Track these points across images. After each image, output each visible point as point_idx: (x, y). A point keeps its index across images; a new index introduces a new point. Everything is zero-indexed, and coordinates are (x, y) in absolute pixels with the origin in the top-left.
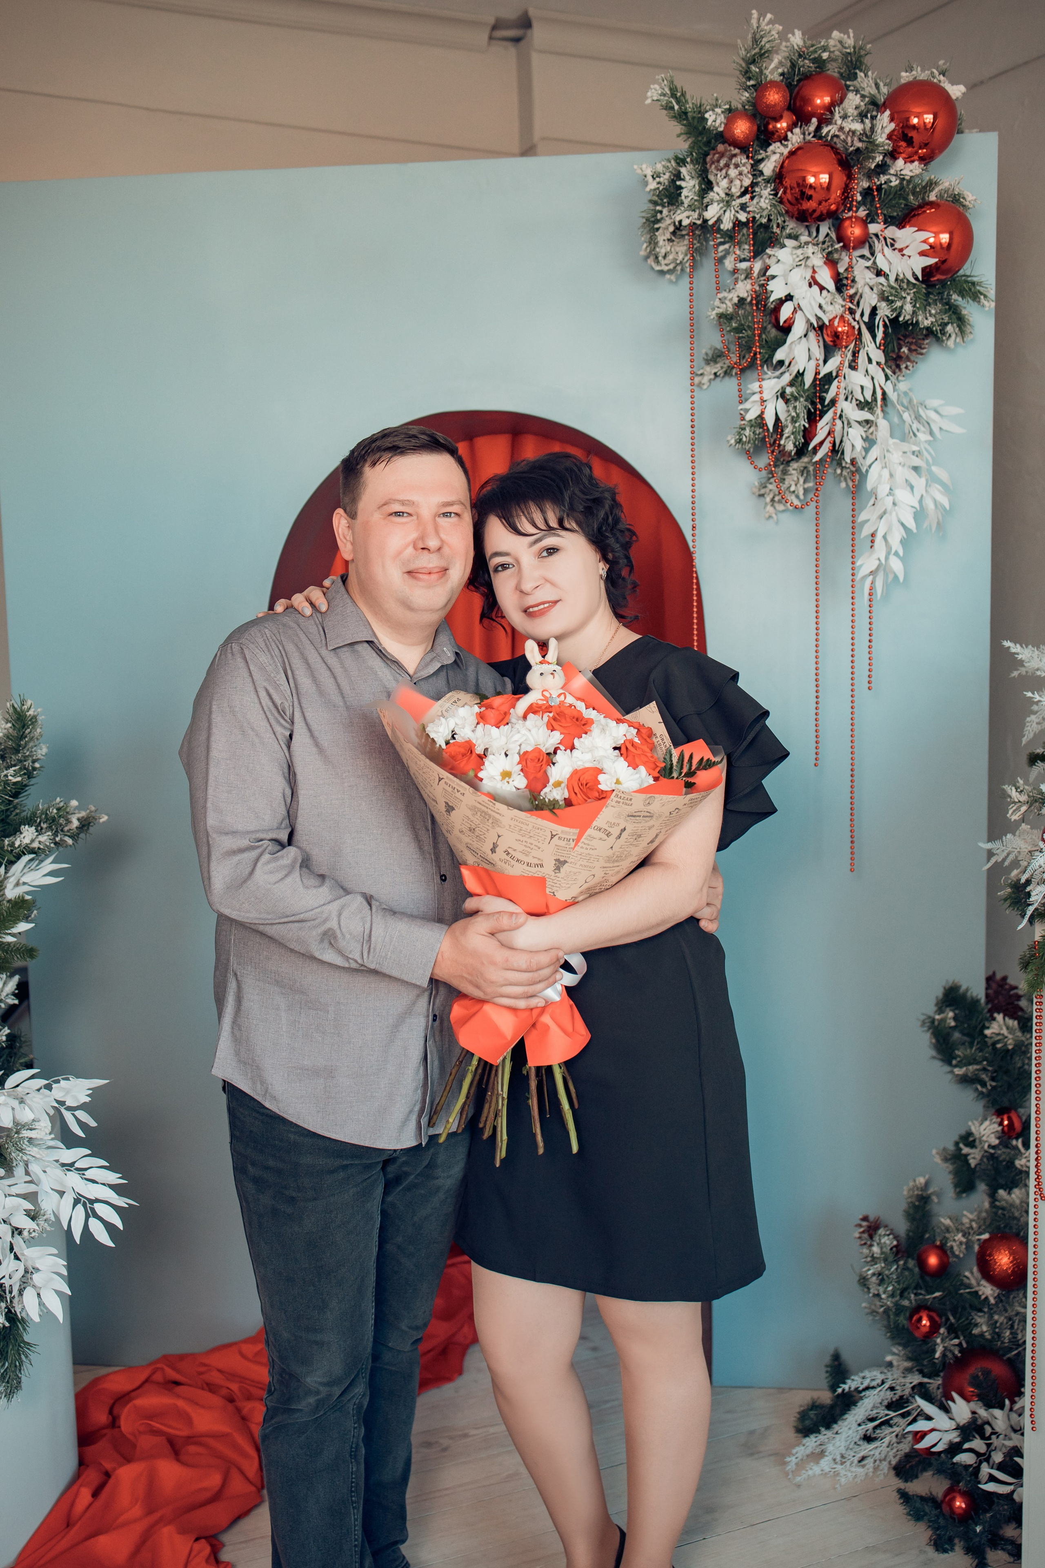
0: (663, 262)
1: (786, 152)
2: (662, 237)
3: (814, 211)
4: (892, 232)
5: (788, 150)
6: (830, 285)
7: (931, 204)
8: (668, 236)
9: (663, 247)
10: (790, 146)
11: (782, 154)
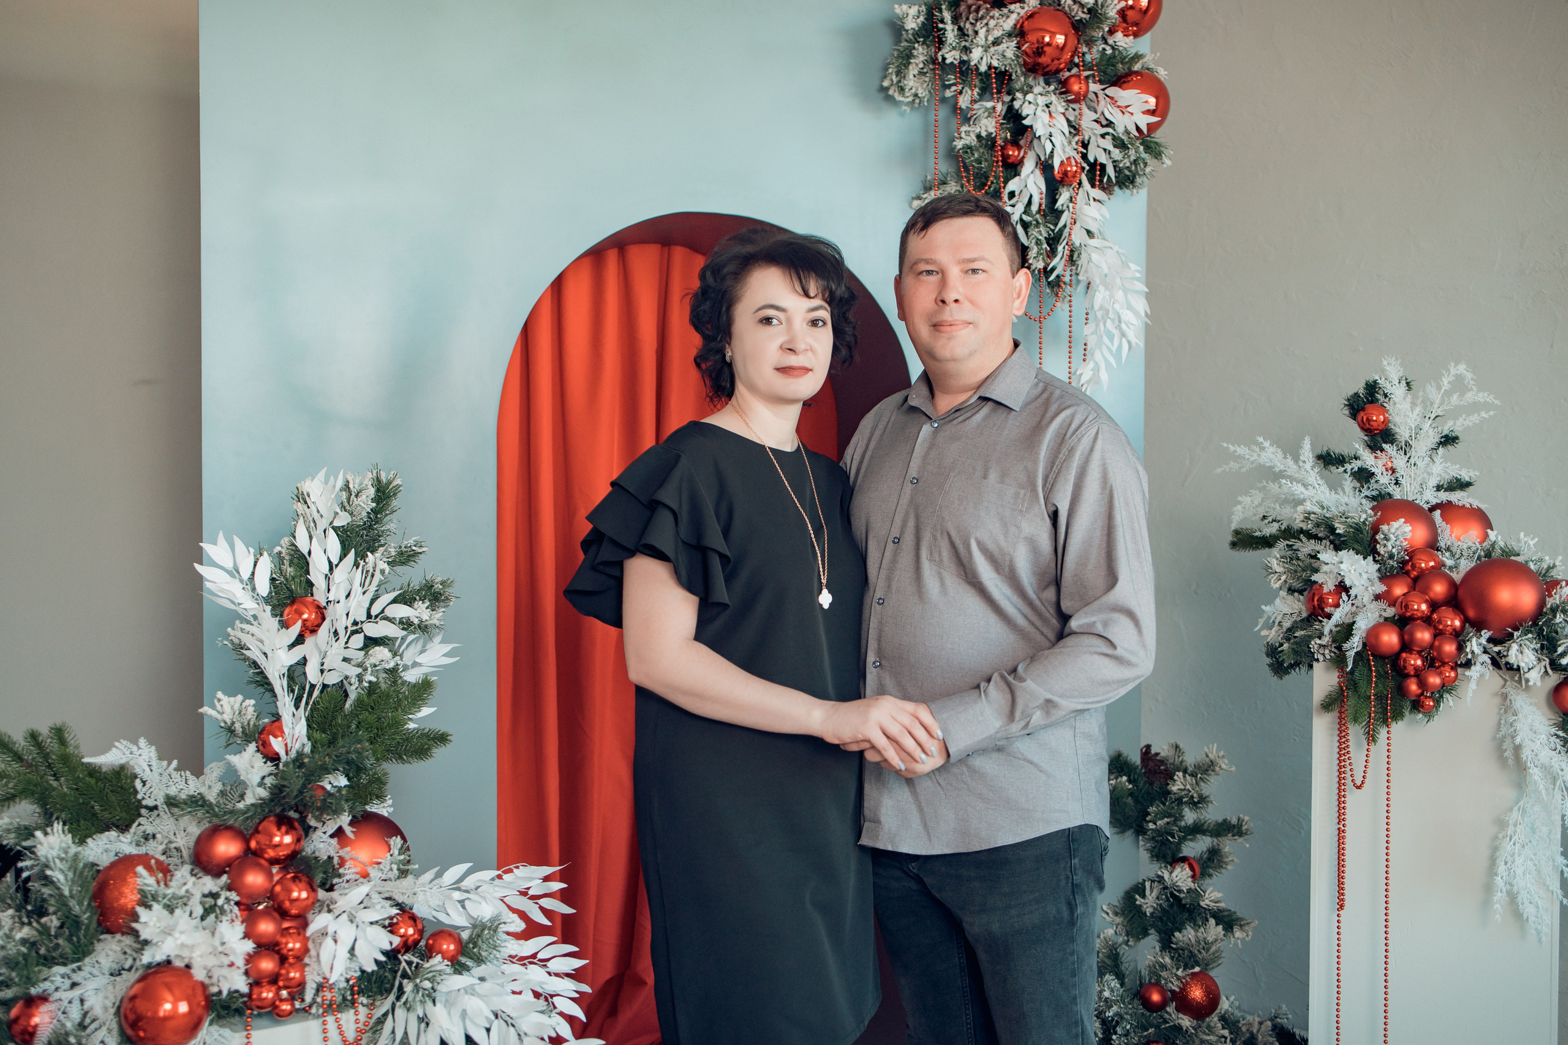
0: (907, 94)
1: (1022, 12)
2: (913, 70)
3: (1048, 66)
4: (1113, 91)
5: (1024, 11)
6: (1066, 130)
7: (1137, 73)
8: (916, 72)
9: (912, 82)
10: (1026, 9)
11: (1019, 14)
